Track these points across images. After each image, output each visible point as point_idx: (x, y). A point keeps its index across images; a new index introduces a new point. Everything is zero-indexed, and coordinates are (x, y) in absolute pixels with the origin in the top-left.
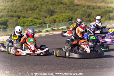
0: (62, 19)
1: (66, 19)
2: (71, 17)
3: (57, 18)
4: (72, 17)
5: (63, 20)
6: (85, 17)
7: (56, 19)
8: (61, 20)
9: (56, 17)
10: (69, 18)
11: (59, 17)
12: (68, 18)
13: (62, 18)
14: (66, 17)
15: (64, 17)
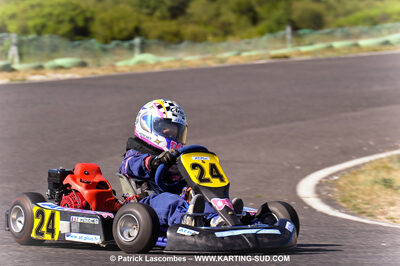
0: (38, 21)
1: (60, 22)
2: (83, 12)
3: (13, 17)
4: (88, 14)
5: (44, 26)
6: (158, 13)
7: (7, 22)
8: (35, 27)
9: (9, 12)
10: (72, 20)
11: (24, 11)
12: (67, 18)
13: (37, 16)
14: (56, 12)
15: (50, 15)
